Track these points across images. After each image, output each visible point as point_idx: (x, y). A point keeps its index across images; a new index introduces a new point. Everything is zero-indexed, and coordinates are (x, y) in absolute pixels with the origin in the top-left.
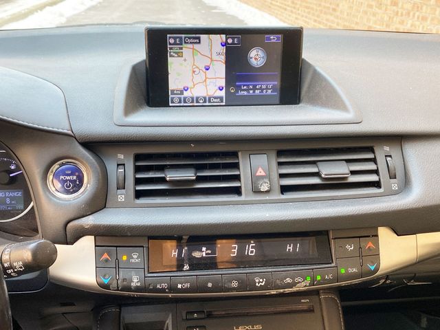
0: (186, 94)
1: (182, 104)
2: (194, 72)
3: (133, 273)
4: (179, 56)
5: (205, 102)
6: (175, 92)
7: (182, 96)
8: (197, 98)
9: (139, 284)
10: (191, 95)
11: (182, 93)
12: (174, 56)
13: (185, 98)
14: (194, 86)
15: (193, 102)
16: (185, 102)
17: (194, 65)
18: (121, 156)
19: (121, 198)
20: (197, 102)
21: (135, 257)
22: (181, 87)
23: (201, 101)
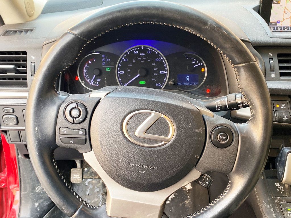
0: (278, 25)
1: (275, 31)
2: (285, 12)
3: (284, 113)
4: (278, 3)
5: (288, 30)
6: (272, 24)
7: (276, 26)
8: (284, 27)
9: (287, 119)
10: (281, 26)
11: (276, 24)
12: (275, 3)
13: (277, 27)
14: (284, 20)
15: (281, 29)
16: (277, 29)
17: (286, 8)
18: (271, 54)
19: (273, 76)
20: (284, 29)
21: (283, 105)
22: (276, 21)
23: (286, 29)
